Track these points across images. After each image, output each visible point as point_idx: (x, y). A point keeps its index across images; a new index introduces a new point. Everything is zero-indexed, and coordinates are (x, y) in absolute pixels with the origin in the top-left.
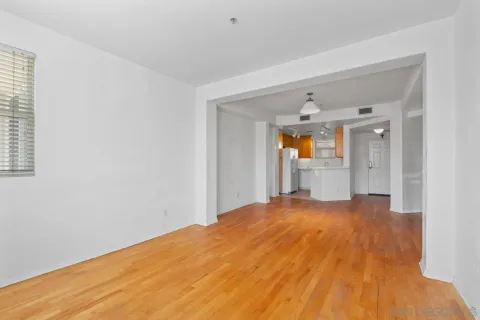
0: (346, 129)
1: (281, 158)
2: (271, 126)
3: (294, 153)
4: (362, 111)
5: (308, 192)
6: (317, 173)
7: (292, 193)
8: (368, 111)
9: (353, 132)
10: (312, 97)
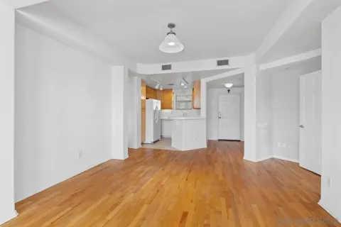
0: (204, 82)
1: (143, 109)
2: (131, 74)
3: (156, 104)
4: (220, 63)
5: (169, 140)
6: (177, 123)
7: (154, 142)
8: (226, 62)
9: (209, 85)
10: (173, 30)
